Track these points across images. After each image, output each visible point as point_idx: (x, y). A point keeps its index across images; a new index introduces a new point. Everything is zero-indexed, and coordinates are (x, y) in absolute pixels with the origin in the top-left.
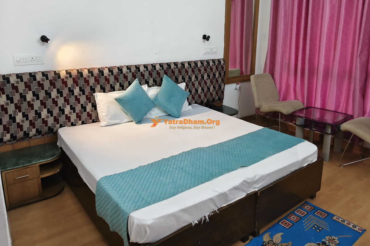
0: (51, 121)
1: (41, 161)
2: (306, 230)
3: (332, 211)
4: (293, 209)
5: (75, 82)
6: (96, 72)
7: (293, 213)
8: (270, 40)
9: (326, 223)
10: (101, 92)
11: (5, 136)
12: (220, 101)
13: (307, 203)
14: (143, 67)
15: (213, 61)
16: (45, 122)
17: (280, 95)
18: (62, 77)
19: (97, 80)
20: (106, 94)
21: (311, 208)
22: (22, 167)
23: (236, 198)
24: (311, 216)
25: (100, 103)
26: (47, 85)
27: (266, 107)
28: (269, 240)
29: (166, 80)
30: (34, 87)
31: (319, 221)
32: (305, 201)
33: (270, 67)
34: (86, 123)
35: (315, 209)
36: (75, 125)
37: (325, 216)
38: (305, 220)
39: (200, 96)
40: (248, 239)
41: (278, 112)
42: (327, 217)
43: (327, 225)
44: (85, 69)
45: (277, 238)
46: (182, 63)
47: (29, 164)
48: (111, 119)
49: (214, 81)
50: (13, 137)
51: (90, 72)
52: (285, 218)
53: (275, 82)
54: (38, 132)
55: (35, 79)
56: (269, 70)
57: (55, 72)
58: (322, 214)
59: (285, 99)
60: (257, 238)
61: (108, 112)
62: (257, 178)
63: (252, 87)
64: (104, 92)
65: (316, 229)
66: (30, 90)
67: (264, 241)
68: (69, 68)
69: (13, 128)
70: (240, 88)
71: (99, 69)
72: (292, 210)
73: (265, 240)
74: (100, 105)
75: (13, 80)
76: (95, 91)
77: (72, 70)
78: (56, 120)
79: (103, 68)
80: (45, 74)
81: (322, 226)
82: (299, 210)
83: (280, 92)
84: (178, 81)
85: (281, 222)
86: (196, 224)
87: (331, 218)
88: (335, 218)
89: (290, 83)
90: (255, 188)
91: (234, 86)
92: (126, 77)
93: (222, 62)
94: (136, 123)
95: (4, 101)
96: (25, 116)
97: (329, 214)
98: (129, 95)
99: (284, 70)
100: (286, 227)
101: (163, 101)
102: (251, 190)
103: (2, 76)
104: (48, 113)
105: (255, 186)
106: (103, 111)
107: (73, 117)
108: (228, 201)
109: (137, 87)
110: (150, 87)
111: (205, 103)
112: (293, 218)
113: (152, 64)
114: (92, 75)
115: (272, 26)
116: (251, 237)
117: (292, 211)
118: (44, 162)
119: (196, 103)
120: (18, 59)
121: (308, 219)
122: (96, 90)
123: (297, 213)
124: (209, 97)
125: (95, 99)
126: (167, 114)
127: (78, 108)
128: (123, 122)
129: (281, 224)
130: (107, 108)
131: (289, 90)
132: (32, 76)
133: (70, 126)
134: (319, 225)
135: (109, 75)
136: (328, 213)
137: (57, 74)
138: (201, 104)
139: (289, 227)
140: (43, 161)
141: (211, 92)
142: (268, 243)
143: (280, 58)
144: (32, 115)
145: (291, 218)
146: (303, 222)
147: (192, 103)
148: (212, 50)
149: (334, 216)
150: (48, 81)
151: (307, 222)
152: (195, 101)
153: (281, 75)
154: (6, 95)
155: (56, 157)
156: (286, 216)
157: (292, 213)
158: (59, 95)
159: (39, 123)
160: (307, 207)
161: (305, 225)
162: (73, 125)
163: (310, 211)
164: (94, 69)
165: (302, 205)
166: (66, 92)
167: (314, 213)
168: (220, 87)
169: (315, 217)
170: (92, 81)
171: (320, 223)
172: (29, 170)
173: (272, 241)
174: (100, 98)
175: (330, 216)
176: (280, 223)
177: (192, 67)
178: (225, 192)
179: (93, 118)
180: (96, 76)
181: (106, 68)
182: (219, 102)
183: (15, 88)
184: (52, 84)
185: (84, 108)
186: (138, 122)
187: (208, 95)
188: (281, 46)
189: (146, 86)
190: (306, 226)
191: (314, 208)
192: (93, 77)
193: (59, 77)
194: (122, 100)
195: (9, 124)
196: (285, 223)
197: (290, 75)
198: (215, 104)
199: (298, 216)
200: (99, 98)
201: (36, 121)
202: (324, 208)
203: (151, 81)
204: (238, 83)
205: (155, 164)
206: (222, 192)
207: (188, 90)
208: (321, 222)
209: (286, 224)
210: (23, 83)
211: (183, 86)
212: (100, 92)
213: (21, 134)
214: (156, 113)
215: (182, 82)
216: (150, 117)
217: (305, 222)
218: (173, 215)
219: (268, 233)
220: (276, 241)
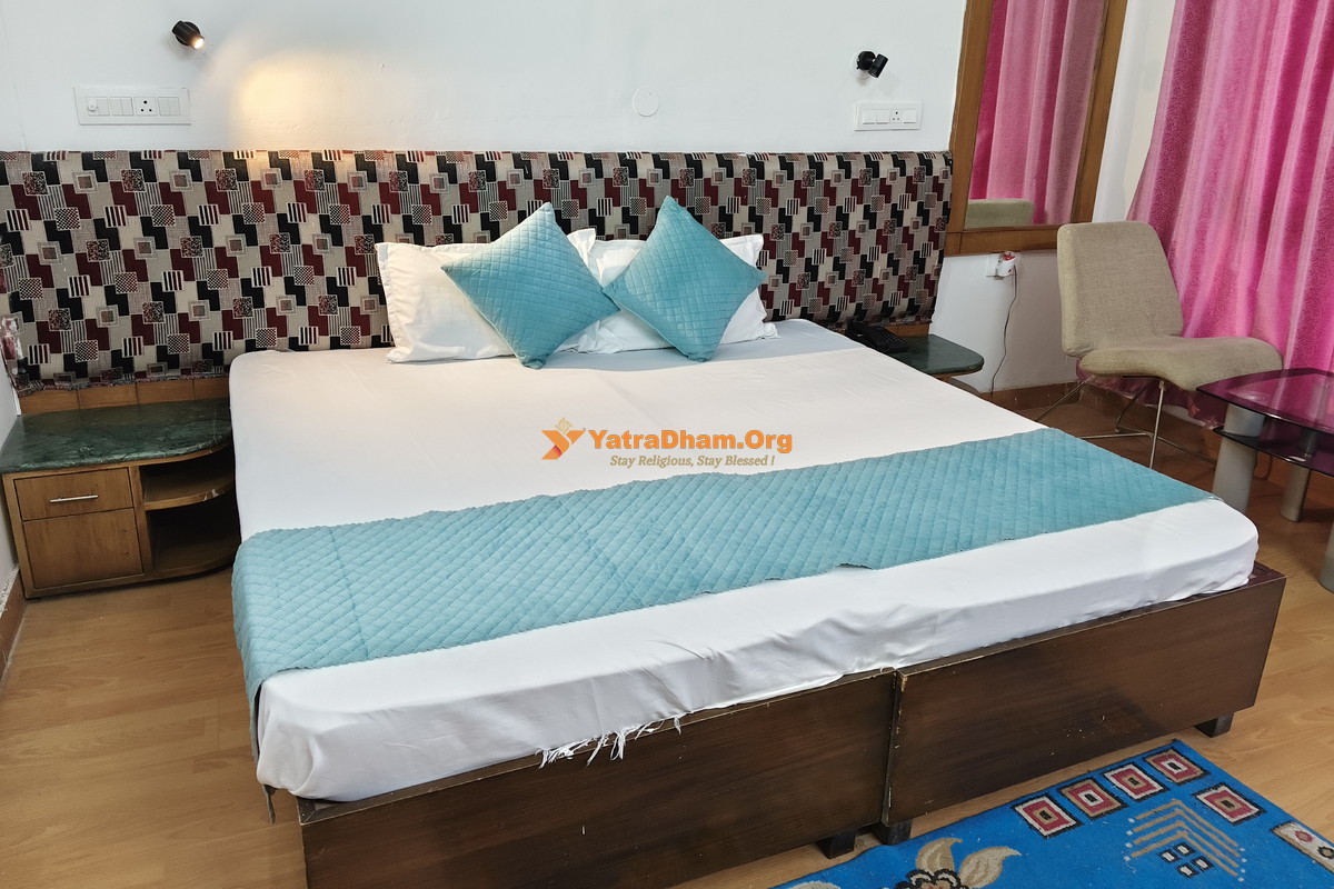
0: (211, 325)
1: (143, 455)
2: (1127, 859)
3: (1282, 800)
4: (1103, 765)
5: (305, 196)
6: (386, 168)
7: (1098, 778)
8: (1169, 89)
9: (1236, 845)
10: (407, 241)
11: (46, 362)
12: (918, 319)
13: (1177, 749)
14: (583, 164)
15: (899, 160)
16: (189, 327)
17: (1186, 315)
18: (254, 175)
19: (389, 197)
20: (426, 251)
21: (1190, 771)
22: (72, 466)
23: (781, 684)
24: (1179, 802)
25: (394, 280)
26: (195, 198)
27: (1108, 356)
28: (940, 868)
29: (670, 218)
30: (148, 199)
31: (1209, 830)
32: (1175, 740)
33: (1158, 198)
34: (348, 347)
35: (1208, 775)
36: (305, 349)
37: (1243, 817)
38: (1140, 817)
39: (824, 292)
40: (849, 847)
41: (1159, 378)
42: (1254, 821)
43: (1238, 855)
44: (345, 152)
45: (986, 865)
46: (751, 159)
47: (101, 460)
48: (428, 339)
49: (896, 238)
50: (75, 367)
51: (365, 164)
52: (1053, 793)
53: (1170, 263)
54: (167, 358)
55: (150, 175)
56: (1153, 212)
57: (228, 156)
58: (1232, 802)
59: (1206, 331)
60: (891, 850)
61: (419, 312)
62: (901, 619)
63: (1060, 271)
64: (419, 241)
65: (1179, 863)
66: (132, 211)
67: (918, 867)
68: (281, 146)
69: (73, 335)
70: (1014, 272)
71: (400, 158)
72: (1094, 765)
73: (923, 864)
74: (395, 287)
75: (69, 173)
76: (382, 235)
77: (296, 154)
78: (232, 324)
79: (419, 156)
80: (188, 162)
81: (1213, 853)
82: (1130, 771)
83: (1188, 303)
84: (729, 228)
85: (1026, 805)
86: (562, 761)
87: (1271, 830)
88: (1289, 832)
89: (1234, 265)
90: (892, 657)
91: (988, 264)
92: (507, 195)
93: (939, 167)
94: (524, 363)
95: (39, 244)
96: (115, 298)
97: (1263, 808)
98: (503, 258)
99: (1215, 213)
100: (1042, 831)
101: (645, 294)
102: (870, 664)
103: (33, 155)
104: (201, 297)
105: (893, 647)
106: (404, 307)
107: (298, 320)
108: (735, 692)
109: (539, 235)
110: (610, 238)
111: (850, 321)
112: (1088, 796)
113: (622, 156)
114: (372, 178)
115: (1184, 33)
116: (867, 842)
117: (1095, 768)
118: (155, 458)
119: (804, 315)
120: (92, 102)
121: (1157, 814)
122: (385, 232)
123: (1114, 781)
124: (867, 299)
125: (380, 262)
126: (663, 345)
127: (316, 291)
128: (478, 356)
129: (1024, 814)
130: (418, 298)
131: (1228, 294)
132: (143, 164)
133: (286, 351)
134: (1201, 849)
135: (440, 183)
136: (1266, 808)
137: (236, 166)
138: (831, 321)
139: (1054, 831)
140: (153, 455)
141: (876, 280)
142: (934, 880)
143: (1204, 164)
144: (140, 299)
145: (1082, 796)
146: (1131, 821)
147: (787, 316)
148: (896, 117)
149: (1290, 820)
150: (200, 186)
151: (1147, 825)
152: (804, 310)
153: (1201, 233)
154: (45, 222)
155: (205, 448)
156: (1060, 788)
157: (1091, 778)
158: (242, 238)
159: (167, 328)
160: (1174, 767)
161: (1136, 835)
162: (295, 345)
163: (1179, 784)
164: (379, 155)
165: (1151, 753)
166: (267, 229)
167: (1195, 795)
168: (919, 262)
169: (1195, 809)
170: (370, 199)
171: (1208, 838)
172: (100, 478)
173: (955, 874)
174: (398, 261)
175: (1268, 816)
176: (1020, 809)
177: (798, 177)
178: (720, 655)
179: (375, 330)
180: (386, 179)
181: (429, 157)
182: (911, 319)
183: (79, 202)
184: (217, 196)
185: (338, 293)
186: (533, 360)
187: (865, 291)
188: (1213, 113)
189: (590, 234)
190: (1137, 842)
191: (1206, 772)
192: (376, 186)
193: (243, 176)
194: (469, 274)
195: (58, 319)
196: (1043, 813)
197: (1240, 237)
198: (891, 327)
199: (1112, 795)
200: (392, 262)
201: (156, 319)
202: (1253, 781)
203: (614, 219)
204: (1007, 253)
205: (494, 513)
206: (703, 652)
207: (772, 264)
208: (1214, 838)
209: (1048, 817)
210: (106, 187)
211: (749, 246)
212: (401, 241)
213: (100, 361)
214: (617, 334)
215: (748, 232)
216: (592, 347)
217: (1138, 823)
218: (444, 712)
219: (949, 839)
220: (970, 878)
